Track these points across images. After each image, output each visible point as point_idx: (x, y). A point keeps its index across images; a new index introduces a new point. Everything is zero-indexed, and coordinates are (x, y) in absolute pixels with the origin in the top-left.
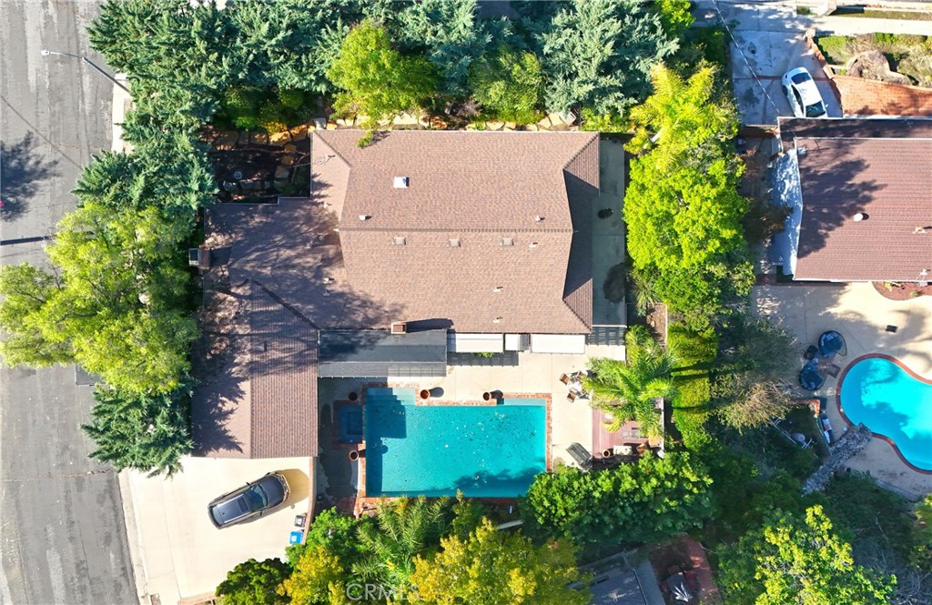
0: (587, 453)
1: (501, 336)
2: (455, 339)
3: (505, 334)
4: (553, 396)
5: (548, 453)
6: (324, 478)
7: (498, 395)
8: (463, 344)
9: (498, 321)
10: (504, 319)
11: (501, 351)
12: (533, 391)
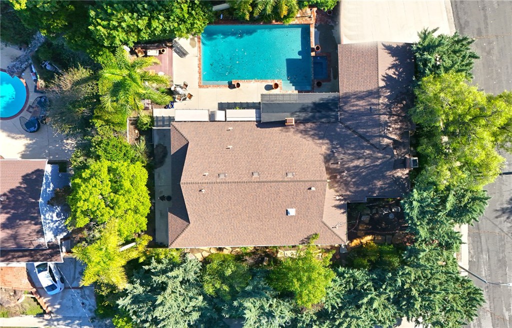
0: (176, 52)
1: (228, 120)
2: (256, 117)
3: (225, 121)
4: (198, 87)
5: (200, 51)
6: (335, 35)
7: (231, 86)
8: (251, 114)
9: (230, 128)
10: (226, 129)
11: (227, 111)
12: (210, 89)
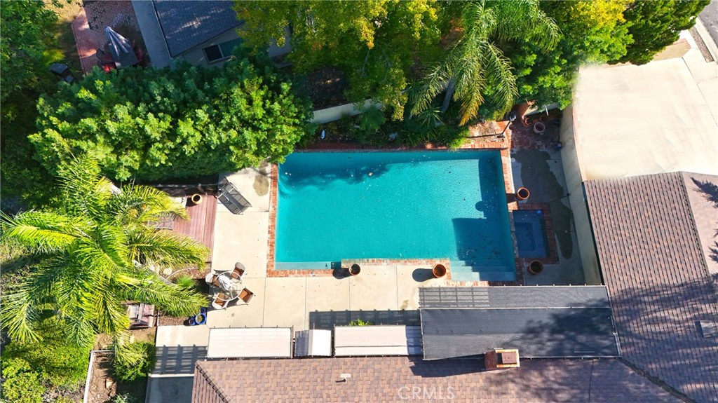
0: (224, 202)
1: (338, 352)
2: (409, 346)
3: (332, 356)
4: (265, 274)
5: (274, 202)
7: (339, 272)
8: (395, 339)
9: (344, 376)
10: (333, 380)
11: (338, 329)
12: (291, 279)
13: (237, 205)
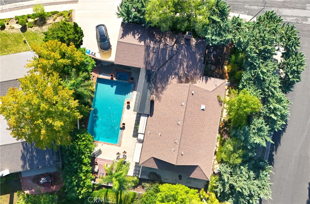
0: (98, 156)
2: (145, 117)
3: (144, 134)
4: (120, 147)
5: (100, 142)
6: (106, 64)
7: (123, 128)
8: (143, 119)
9: (149, 133)
10: (149, 135)
11: (139, 132)
12: (122, 141)
13: (100, 152)
